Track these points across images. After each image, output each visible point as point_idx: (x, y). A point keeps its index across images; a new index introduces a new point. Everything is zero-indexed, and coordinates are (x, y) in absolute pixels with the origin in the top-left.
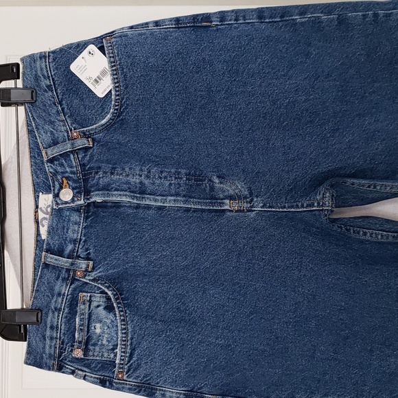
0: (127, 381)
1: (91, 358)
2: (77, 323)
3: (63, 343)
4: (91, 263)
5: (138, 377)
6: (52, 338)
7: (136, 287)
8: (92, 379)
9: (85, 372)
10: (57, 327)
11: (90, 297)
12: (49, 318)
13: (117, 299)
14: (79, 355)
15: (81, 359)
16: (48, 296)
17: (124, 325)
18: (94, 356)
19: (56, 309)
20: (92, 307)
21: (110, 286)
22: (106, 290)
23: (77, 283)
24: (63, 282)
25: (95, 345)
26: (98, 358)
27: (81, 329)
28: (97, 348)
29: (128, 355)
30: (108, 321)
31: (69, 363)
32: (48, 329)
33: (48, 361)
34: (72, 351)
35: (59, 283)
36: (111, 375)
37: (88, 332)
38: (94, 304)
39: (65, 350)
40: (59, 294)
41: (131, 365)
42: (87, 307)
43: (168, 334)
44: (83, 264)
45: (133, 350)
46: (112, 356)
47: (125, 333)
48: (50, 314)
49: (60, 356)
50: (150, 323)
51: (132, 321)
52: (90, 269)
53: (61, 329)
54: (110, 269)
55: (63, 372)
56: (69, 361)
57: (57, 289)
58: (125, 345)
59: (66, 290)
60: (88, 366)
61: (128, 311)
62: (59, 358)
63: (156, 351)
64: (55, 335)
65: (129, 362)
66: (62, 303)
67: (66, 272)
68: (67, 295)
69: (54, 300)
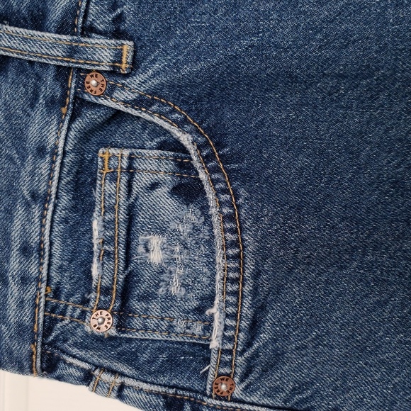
0: (243, 402)
1: (139, 335)
2: (96, 234)
3: (57, 293)
4: (128, 46)
5: (277, 390)
6: (24, 280)
7: (262, 123)
8: (143, 396)
9: (122, 374)
10: (40, 250)
11: (131, 158)
12: (17, 224)
13: (207, 159)
14: (103, 328)
15: (111, 338)
16: (10, 159)
17: (234, 231)
18: (145, 328)
19: (34, 196)
20: (135, 189)
21: (185, 121)
22: (176, 132)
23: (89, 116)
24: (49, 113)
25: (147, 297)
26: (157, 336)
27: (107, 254)
28: (155, 307)
29: (245, 324)
30: (185, 229)
31: (75, 351)
32: (15, 253)
33: (15, 346)
34: (83, 315)
35: (38, 115)
36: (197, 386)
37: (128, 260)
38: (142, 180)
39: (63, 313)
40: (41, 151)
41: (256, 355)
42: (123, 188)
43: (369, 258)
44: (102, 50)
45: (260, 310)
46: (198, 328)
47: (236, 257)
48: (20, 212)
49: (48, 329)
50: (310, 225)
51: (257, 219)
52: (124, 67)
53: (51, 256)
54: (186, 62)
55: (59, 378)
56: (75, 345)
57: (33, 133)
58: (235, 293)
59: (59, 136)
60: (130, 358)
61: (242, 191)
62: (45, 335)
63: (331, 311)
64: (33, 270)
65: (249, 344)
66: (51, 178)
67: (56, 78)
68: (65, 153)
69: (29, 168)
